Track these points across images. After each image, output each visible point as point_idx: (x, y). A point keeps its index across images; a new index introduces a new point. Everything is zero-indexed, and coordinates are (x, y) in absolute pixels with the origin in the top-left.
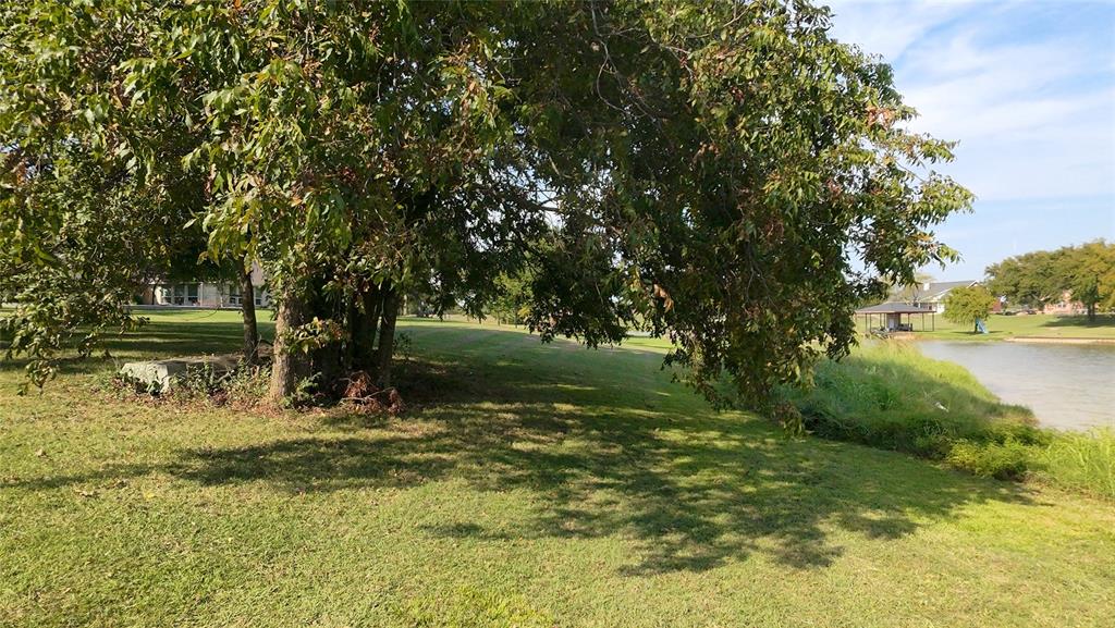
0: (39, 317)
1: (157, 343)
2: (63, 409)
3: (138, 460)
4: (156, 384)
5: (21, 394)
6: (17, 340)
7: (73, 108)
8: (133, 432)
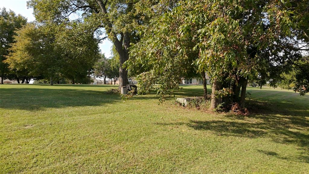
0: (161, 87)
1: (184, 94)
2: (165, 108)
3: (181, 122)
4: (184, 104)
5: (159, 105)
6: (158, 93)
7: (169, 39)
8: (179, 115)
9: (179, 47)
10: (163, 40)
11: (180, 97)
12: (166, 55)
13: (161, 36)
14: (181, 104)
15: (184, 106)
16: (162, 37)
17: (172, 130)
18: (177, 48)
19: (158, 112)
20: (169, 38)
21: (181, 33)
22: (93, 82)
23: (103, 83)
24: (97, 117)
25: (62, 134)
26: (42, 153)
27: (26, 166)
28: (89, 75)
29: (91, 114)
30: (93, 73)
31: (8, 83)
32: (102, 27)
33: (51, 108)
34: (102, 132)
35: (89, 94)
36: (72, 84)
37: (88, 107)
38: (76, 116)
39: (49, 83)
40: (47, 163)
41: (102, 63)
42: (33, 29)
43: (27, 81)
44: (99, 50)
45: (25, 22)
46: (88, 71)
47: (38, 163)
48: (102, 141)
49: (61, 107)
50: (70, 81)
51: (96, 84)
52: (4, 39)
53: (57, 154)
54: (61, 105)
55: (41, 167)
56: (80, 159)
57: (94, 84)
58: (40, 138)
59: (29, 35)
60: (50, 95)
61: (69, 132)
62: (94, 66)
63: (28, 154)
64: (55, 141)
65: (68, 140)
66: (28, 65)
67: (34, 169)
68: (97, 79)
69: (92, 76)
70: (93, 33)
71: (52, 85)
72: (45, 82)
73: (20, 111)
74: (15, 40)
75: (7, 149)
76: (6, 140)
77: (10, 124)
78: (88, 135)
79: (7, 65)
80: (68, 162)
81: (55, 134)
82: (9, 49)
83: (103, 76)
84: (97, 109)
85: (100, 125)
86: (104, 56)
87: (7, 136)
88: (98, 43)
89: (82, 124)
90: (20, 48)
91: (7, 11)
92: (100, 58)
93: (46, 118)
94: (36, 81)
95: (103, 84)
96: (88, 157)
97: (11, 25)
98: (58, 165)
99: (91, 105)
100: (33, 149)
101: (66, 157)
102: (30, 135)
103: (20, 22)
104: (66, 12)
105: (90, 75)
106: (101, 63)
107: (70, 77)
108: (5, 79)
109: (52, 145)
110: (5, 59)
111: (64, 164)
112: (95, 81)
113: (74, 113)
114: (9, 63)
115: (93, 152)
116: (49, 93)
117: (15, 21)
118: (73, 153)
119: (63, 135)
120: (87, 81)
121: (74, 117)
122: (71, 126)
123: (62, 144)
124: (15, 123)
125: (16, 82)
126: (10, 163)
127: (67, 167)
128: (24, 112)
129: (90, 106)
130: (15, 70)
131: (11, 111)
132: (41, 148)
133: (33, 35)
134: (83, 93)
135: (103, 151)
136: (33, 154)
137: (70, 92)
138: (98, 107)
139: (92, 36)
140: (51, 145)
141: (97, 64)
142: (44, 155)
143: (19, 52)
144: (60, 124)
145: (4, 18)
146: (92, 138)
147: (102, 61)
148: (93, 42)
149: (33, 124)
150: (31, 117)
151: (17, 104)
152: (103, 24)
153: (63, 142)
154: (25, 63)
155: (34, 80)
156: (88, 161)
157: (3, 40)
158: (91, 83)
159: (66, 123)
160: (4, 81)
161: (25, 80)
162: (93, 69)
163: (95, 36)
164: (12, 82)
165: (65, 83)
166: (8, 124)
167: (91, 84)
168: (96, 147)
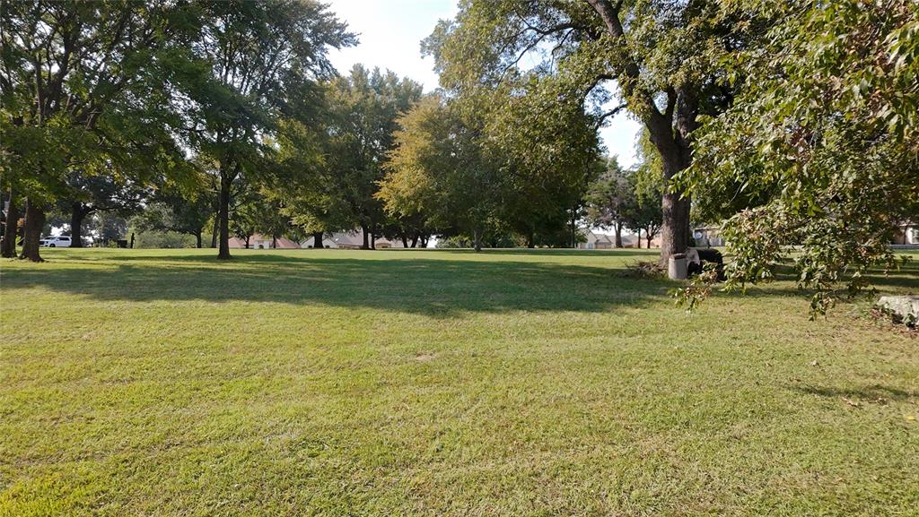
0: (822, 258)
1: (910, 280)
3: (896, 383)
4: (912, 317)
5: (812, 319)
9: (885, 108)
10: (818, 91)
11: (893, 293)
12: (831, 145)
13: (811, 77)
14: (897, 319)
15: (911, 326)
16: (815, 82)
17: (857, 411)
18: (880, 114)
19: (801, 342)
20: (845, 83)
21: (896, 59)
22: (584, 241)
23: (614, 245)
24: (595, 343)
25: (501, 384)
26: (454, 429)
27: (419, 457)
28: (573, 221)
29: (579, 335)
30: (585, 214)
31: (385, 247)
32: (609, 77)
33: (475, 313)
34: (608, 391)
35: (573, 277)
36: (526, 248)
37: (569, 313)
38: (536, 339)
39: (472, 246)
40: (465, 457)
41: (611, 185)
42: (435, 108)
43: (423, 242)
44: (600, 146)
45: (417, 94)
46: (569, 210)
47: (445, 452)
48: (606, 418)
49: (499, 312)
50: (523, 240)
51: (594, 246)
52: (376, 142)
53: (487, 436)
54: (499, 305)
55: (450, 466)
56: (547, 459)
57: (587, 246)
58: (450, 388)
59: (424, 126)
60: (472, 277)
61: (519, 380)
62: (588, 196)
63: (423, 426)
64: (484, 402)
65: (516, 402)
66: (425, 200)
67: (435, 465)
68: (595, 231)
69: (581, 224)
70: (582, 101)
71: (478, 251)
72: (463, 243)
73: (407, 315)
74: (396, 142)
75: (381, 407)
76: (379, 386)
77: (387, 348)
78: (568, 395)
79: (382, 203)
80: (514, 463)
81: (484, 382)
82: (385, 166)
83: (613, 222)
84: (596, 320)
85: (601, 369)
86: (614, 162)
87: (380, 376)
88: (597, 127)
89: (554, 363)
90: (408, 159)
91: (381, 75)
92: (605, 170)
93: (463, 338)
94: (443, 241)
95: (613, 248)
96: (568, 458)
97: (389, 106)
98: (490, 467)
99: (577, 309)
100: (434, 417)
101: (510, 448)
102: (427, 378)
103: (408, 95)
104: (512, 53)
105: (576, 222)
106: (606, 186)
107: (523, 229)
108: (378, 238)
109: (476, 410)
110: (377, 189)
111: (505, 466)
112: (591, 240)
113: (531, 329)
114: (386, 198)
115: (583, 445)
116: (471, 272)
117: (397, 95)
118: (528, 440)
119: (504, 386)
120: (567, 239)
121: (531, 341)
122: (524, 365)
123: (500, 412)
124: (398, 346)
125: (400, 244)
126: (385, 443)
127: (512, 475)
128: (415, 320)
129: (574, 310)
130: (397, 214)
131: (388, 316)
132: (451, 415)
133: (435, 125)
134: (555, 274)
135: (610, 448)
136: (434, 427)
137: (523, 271)
138: (598, 314)
139: (581, 110)
140: (473, 410)
141: (596, 187)
142: (458, 434)
143: (405, 172)
144: (495, 357)
145: (375, 92)
146: (580, 406)
147: (610, 180)
148: (583, 125)
149: (434, 352)
150: (431, 334)
151: (401, 300)
152: (611, 70)
153: (503, 408)
154: (418, 196)
155: (438, 237)
156: (567, 471)
157: (374, 144)
158: (579, 245)
159: (510, 355)
160: (376, 242)
161: (419, 239)
162: (583, 203)
163: (589, 107)
164: (393, 243)
165: (509, 244)
166: (383, 348)
167: (578, 248)
168: (591, 434)
